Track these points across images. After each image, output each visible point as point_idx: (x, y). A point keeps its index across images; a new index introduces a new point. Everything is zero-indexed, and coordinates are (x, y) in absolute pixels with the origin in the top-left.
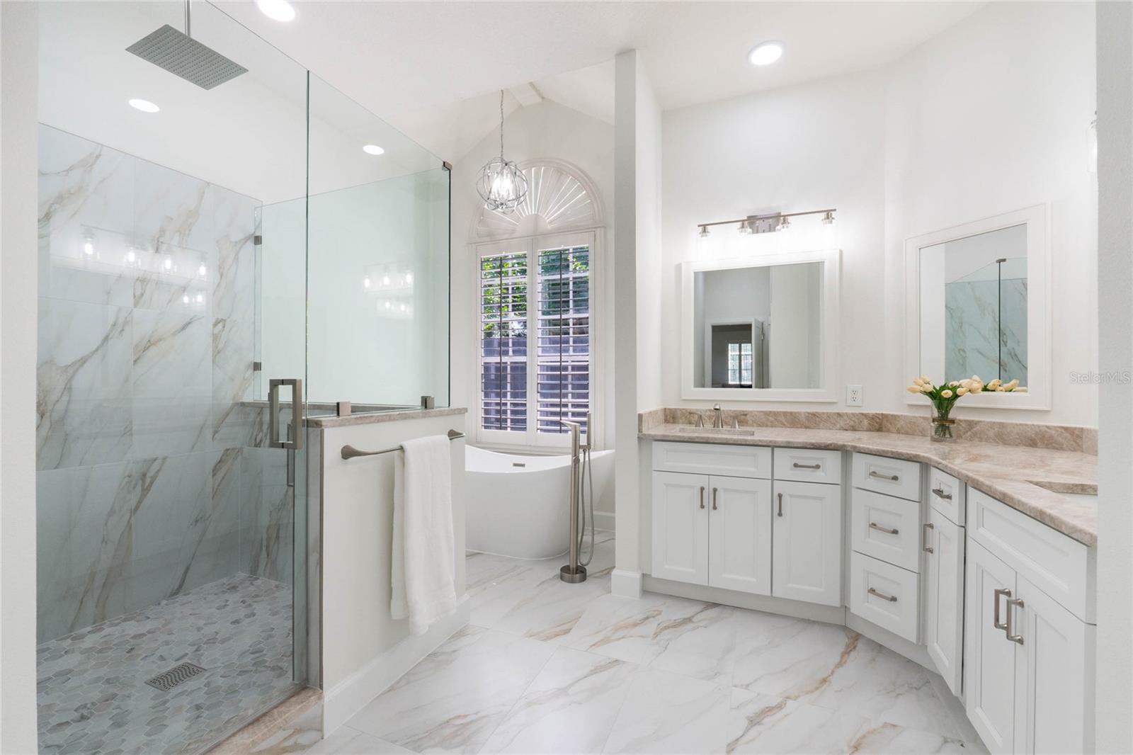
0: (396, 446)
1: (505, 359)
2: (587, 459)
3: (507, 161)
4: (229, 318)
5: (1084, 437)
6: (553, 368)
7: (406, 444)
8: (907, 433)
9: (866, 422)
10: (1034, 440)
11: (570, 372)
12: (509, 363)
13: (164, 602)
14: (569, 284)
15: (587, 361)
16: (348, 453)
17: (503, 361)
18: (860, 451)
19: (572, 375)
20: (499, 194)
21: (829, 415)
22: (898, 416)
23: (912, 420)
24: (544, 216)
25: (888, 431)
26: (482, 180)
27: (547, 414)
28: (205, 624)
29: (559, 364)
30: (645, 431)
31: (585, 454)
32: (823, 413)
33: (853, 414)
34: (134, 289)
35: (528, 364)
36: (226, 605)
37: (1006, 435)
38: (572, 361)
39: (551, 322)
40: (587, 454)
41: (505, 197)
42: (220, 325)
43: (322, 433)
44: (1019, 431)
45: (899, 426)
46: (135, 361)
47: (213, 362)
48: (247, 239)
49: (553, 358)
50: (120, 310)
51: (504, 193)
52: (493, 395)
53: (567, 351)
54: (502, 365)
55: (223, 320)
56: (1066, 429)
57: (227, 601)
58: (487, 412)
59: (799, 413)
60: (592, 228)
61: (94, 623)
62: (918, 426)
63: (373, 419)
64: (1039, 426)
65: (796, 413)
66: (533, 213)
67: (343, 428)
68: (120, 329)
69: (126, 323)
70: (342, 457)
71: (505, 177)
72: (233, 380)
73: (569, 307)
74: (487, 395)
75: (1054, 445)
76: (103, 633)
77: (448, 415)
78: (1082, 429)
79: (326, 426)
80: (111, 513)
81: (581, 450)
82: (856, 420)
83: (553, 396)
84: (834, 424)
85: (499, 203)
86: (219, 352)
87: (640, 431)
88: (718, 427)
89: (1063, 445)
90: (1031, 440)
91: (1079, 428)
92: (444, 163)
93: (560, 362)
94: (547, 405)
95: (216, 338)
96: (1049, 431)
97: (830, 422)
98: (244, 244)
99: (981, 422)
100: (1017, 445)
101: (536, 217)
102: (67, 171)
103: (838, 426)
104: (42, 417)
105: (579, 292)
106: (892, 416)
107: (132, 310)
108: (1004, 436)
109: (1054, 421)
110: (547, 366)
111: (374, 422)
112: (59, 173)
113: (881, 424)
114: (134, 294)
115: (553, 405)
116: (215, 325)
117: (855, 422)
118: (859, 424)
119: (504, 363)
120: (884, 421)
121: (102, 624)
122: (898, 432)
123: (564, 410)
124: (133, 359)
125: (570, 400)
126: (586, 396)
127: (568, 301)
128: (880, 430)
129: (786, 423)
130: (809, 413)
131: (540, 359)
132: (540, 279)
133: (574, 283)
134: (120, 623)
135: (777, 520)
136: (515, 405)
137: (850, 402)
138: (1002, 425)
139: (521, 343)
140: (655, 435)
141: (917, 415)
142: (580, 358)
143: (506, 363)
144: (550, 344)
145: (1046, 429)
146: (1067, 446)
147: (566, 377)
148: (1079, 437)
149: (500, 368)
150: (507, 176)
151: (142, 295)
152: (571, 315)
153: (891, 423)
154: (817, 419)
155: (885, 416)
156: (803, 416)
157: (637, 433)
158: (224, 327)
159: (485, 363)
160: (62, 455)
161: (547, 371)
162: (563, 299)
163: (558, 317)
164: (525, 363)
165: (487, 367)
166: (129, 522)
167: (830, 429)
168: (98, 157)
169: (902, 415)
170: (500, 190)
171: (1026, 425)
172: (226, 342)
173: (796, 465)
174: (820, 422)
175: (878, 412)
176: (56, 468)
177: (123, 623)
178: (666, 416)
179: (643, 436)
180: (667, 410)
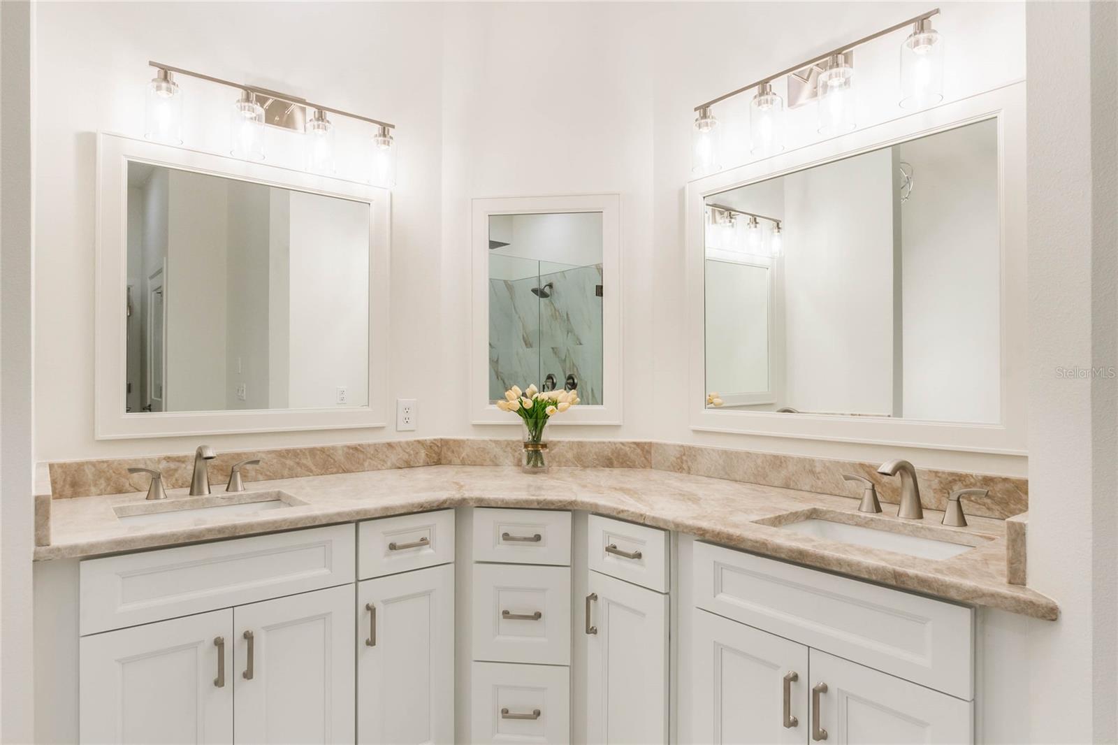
5: (653, 452)
8: (474, 464)
9: (423, 454)
10: (611, 459)
18: (484, 504)
21: (376, 448)
22: (463, 441)
23: (482, 446)
25: (450, 463)
30: (60, 538)
32: (369, 445)
33: (407, 443)
37: (584, 456)
44: (597, 450)
45: (464, 455)
56: (637, 444)
59: (334, 448)
62: (488, 453)
64: (615, 444)
65: (329, 449)
75: (628, 463)
78: (651, 443)
82: (412, 452)
84: (384, 461)
87: (41, 541)
88: (200, 493)
89: (635, 462)
90: (608, 459)
91: (648, 443)
96: (623, 447)
97: (378, 458)
99: (559, 442)
100: (595, 467)
103: (389, 464)
106: (455, 441)
108: (583, 458)
109: (625, 437)
113: (439, 454)
117: (410, 455)
118: (415, 457)
120: (445, 449)
122: (463, 463)
128: (438, 463)
129: (314, 468)
130: (349, 447)
135: (368, 654)
137: (402, 426)
138: (581, 444)
141: (487, 438)
145: (621, 445)
146: (639, 464)
148: (649, 452)
153: (453, 452)
154: (361, 456)
155: (445, 442)
156: (340, 452)
167: (379, 469)
169: (468, 440)
171: (604, 443)
173: (393, 547)
174: (364, 460)
175: (436, 437)
178: (53, 482)
179: (52, 556)
180: (56, 466)
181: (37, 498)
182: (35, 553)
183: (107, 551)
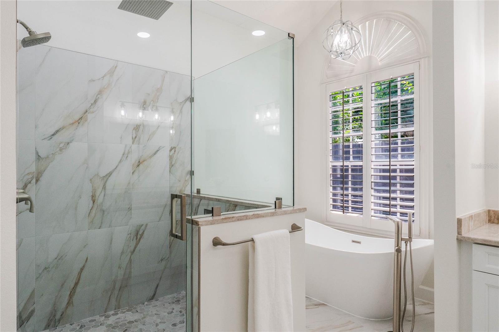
0: (250, 238)
1: (346, 163)
2: (408, 249)
3: (344, 21)
4: (177, 146)
6: (384, 171)
7: (256, 237)
11: (398, 174)
12: (350, 167)
13: (146, 303)
14: (397, 105)
15: (413, 165)
16: (217, 242)
17: (344, 165)
19: (400, 176)
20: (338, 46)
24: (376, 57)
26: (326, 39)
27: (380, 205)
28: (160, 322)
29: (388, 167)
30: (465, 234)
31: (406, 245)
34: (132, 135)
35: (363, 167)
36: (172, 312)
38: (400, 165)
39: (383, 136)
40: (408, 244)
41: (344, 48)
42: (173, 151)
43: (199, 229)
46: (133, 173)
47: (170, 171)
48: (186, 100)
49: (384, 162)
50: (126, 146)
51: (343, 45)
52: (339, 188)
53: (396, 157)
54: (344, 168)
55: (175, 148)
57: (173, 309)
58: (334, 201)
60: (418, 59)
61: (115, 310)
63: (233, 219)
66: (367, 55)
67: (213, 226)
68: (126, 156)
69: (129, 152)
70: (213, 245)
71: (343, 33)
72: (180, 181)
73: (397, 123)
74: (334, 188)
76: (117, 316)
77: (291, 213)
79: (202, 225)
80: (122, 253)
81: (403, 242)
83: (384, 191)
85: (339, 53)
86: (172, 166)
87: (459, 233)
92: (289, 34)
93: (390, 165)
94: (380, 198)
95: (171, 158)
98: (185, 103)
101: (370, 58)
102: (103, 77)
104: (94, 203)
105: (406, 111)
107: (131, 146)
110: (380, 169)
111: (235, 221)
112: (100, 79)
114: (132, 137)
115: (385, 198)
116: (171, 150)
119: (346, 166)
121: (118, 311)
123: (393, 203)
124: (132, 172)
125: (398, 195)
126: (412, 193)
127: (397, 119)
131: (373, 164)
132: (373, 103)
133: (402, 104)
134: (125, 312)
136: (355, 196)
139: (359, 152)
140: (475, 239)
142: (407, 162)
143: (348, 166)
144: (382, 152)
147: (395, 178)
149: (344, 169)
150: (345, 32)
151: (136, 137)
152: (399, 129)
157: (456, 234)
158: (175, 151)
159: (333, 166)
160: (102, 222)
161: (380, 172)
162: (391, 118)
163: (387, 131)
164: (362, 166)
165: (334, 170)
166: (130, 258)
168: (116, 67)
170: (339, 43)
172: (176, 160)
176: (99, 228)
177: (127, 312)
178: (490, 216)
179: (462, 239)
180: (491, 211)
181: (458, 219)
182: (457, 237)
183: (481, 243)
